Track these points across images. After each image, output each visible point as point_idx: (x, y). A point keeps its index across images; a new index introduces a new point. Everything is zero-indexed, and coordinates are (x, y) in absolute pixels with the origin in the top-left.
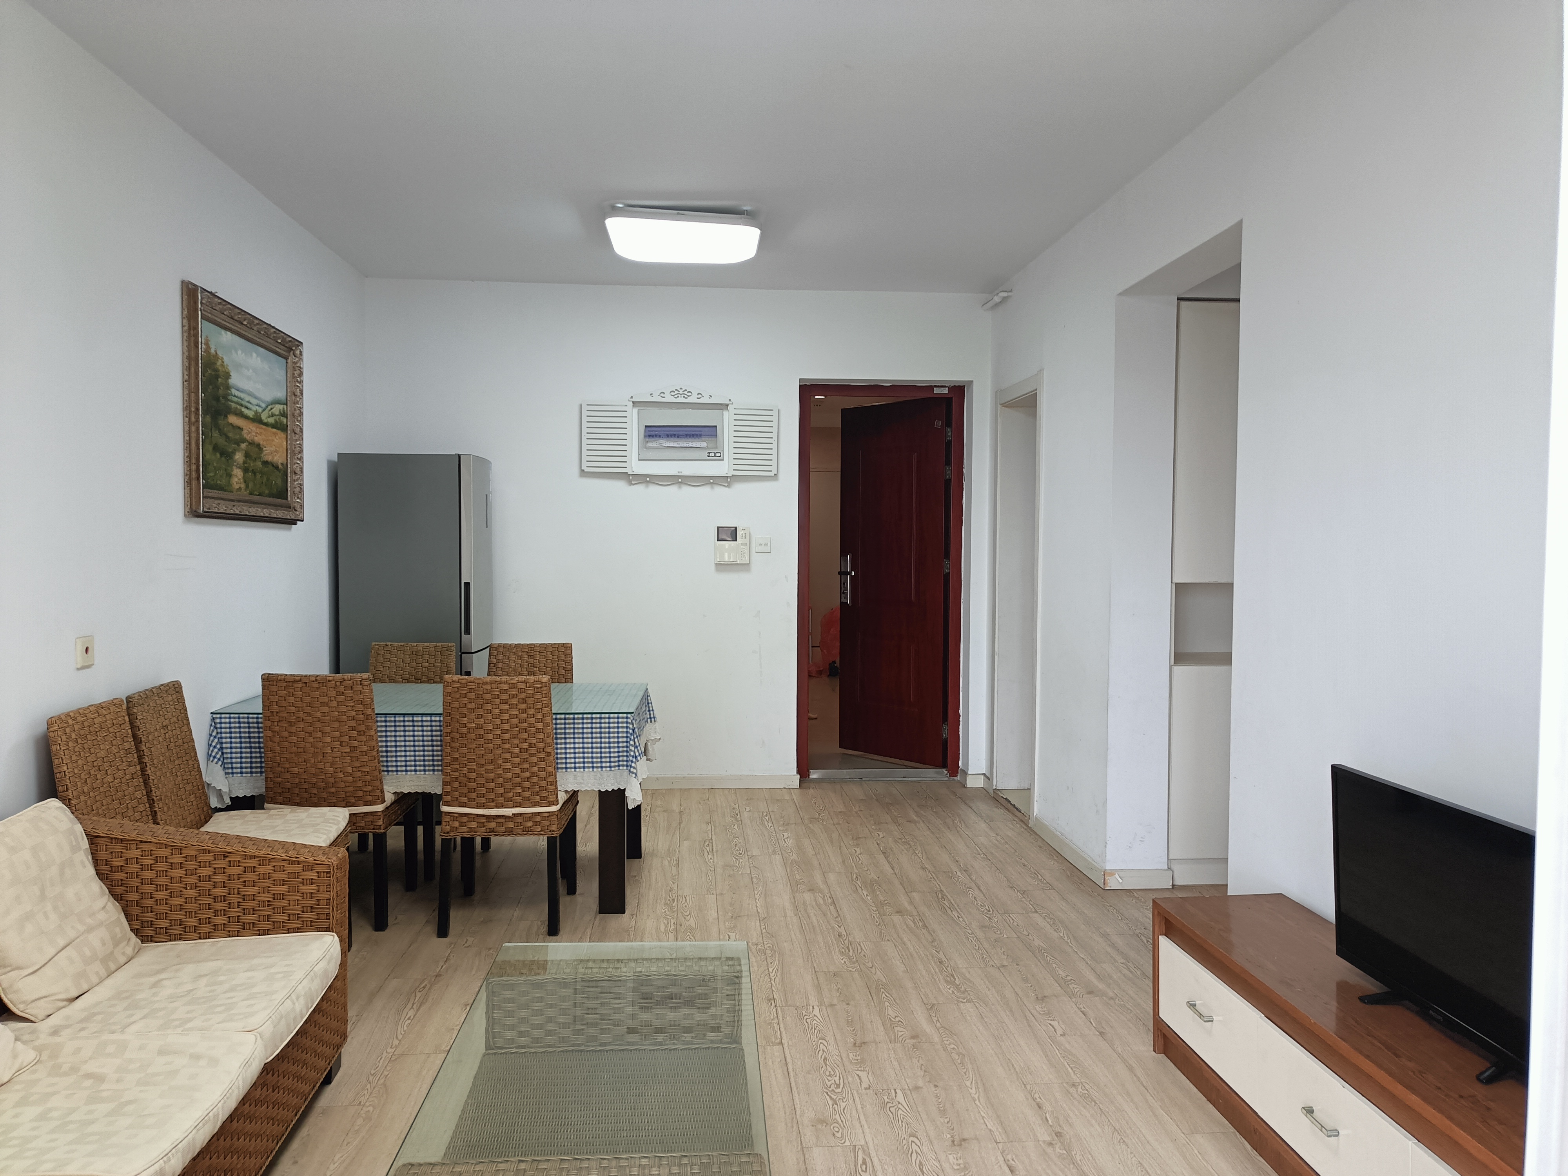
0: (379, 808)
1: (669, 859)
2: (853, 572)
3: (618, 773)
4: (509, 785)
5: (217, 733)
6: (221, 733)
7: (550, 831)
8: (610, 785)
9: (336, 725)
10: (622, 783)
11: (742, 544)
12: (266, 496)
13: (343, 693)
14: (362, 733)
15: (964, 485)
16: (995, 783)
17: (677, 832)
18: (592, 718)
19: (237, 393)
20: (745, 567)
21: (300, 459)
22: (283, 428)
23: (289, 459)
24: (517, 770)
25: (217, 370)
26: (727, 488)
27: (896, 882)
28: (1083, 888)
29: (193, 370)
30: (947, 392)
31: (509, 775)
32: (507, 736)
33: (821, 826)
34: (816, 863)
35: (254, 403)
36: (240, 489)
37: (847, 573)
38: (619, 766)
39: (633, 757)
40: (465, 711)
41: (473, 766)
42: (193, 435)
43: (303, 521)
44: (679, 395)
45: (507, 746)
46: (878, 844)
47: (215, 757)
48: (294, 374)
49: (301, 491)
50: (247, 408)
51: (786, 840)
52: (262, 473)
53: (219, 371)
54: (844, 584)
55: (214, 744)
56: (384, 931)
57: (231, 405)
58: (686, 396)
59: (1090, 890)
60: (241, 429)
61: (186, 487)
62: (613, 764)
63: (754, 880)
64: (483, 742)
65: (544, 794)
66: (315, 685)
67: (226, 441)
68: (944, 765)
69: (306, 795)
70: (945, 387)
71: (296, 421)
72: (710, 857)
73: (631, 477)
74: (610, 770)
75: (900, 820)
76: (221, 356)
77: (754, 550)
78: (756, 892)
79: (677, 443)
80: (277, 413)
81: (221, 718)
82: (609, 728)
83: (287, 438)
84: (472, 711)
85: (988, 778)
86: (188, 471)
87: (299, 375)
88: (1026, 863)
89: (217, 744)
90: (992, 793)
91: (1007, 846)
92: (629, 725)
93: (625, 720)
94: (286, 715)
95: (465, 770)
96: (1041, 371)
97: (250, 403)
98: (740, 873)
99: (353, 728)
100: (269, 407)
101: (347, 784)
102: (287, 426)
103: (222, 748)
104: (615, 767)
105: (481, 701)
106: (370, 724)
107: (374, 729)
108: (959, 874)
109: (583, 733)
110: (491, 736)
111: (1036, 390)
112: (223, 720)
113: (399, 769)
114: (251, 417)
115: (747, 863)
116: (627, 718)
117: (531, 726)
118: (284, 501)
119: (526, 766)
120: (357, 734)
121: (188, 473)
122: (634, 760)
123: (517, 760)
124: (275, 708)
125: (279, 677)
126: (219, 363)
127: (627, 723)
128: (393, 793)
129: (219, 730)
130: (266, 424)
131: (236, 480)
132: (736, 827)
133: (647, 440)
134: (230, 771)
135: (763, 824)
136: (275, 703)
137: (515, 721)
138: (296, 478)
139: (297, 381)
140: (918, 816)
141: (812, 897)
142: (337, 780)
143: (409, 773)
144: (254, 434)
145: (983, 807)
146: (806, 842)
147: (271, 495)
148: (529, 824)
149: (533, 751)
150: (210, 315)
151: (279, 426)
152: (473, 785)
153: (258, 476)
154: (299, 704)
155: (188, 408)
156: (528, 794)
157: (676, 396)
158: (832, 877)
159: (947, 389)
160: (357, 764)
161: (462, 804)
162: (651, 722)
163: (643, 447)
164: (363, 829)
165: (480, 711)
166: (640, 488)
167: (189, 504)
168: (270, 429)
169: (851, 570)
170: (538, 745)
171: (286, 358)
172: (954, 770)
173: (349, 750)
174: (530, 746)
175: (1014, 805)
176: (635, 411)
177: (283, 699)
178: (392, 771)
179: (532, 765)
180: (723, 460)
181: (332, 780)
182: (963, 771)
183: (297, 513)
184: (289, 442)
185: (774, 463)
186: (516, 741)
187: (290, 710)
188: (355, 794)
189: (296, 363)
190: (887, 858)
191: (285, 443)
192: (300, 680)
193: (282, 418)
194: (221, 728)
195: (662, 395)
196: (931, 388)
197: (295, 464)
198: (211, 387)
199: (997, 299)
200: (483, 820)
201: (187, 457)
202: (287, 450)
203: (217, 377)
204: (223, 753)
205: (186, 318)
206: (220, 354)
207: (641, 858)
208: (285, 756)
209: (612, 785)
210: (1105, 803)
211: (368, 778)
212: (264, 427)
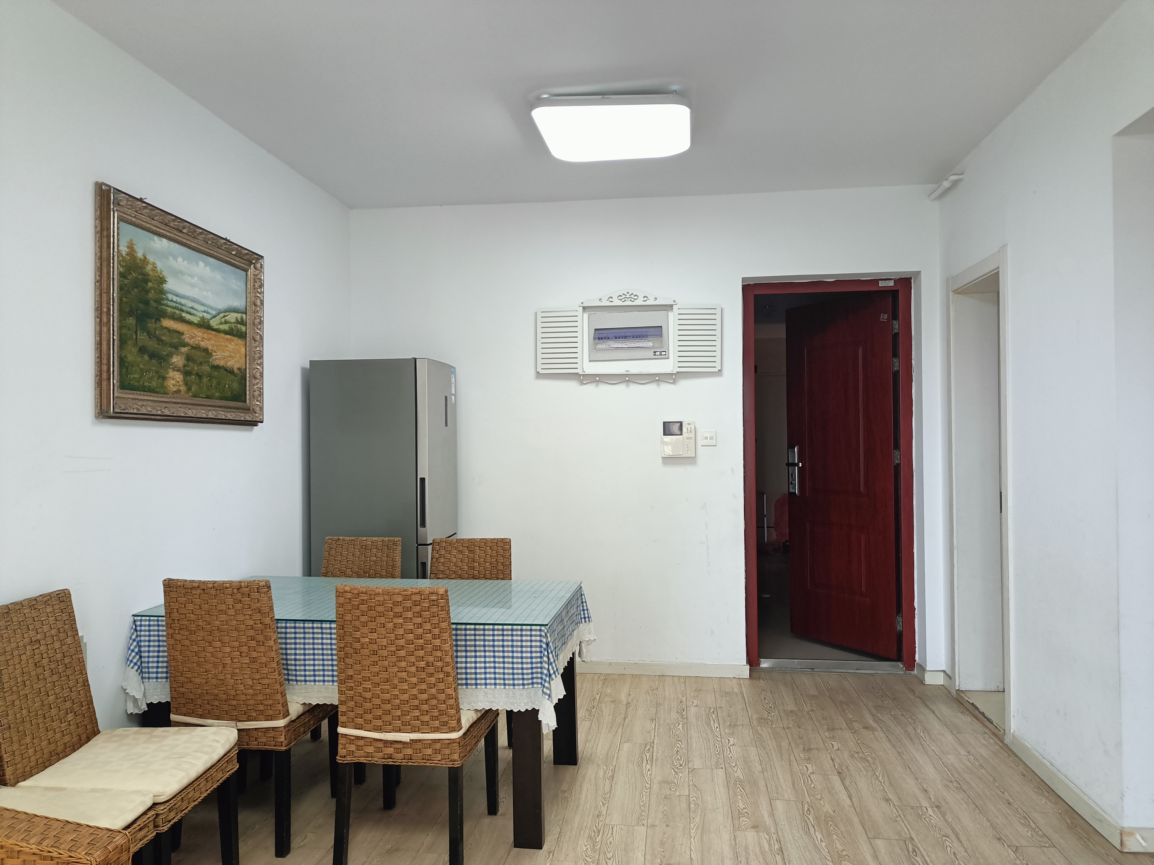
0: (281, 723)
1: (605, 768)
2: (800, 464)
3: (532, 691)
4: (406, 708)
5: (137, 636)
6: (140, 636)
7: (451, 761)
8: (523, 705)
9: (235, 634)
10: (537, 703)
11: (688, 438)
12: (217, 399)
13: (240, 601)
14: (261, 643)
15: (914, 376)
16: (957, 683)
17: (620, 730)
18: (503, 630)
19: (175, 299)
20: (691, 460)
21: (259, 365)
22: (242, 336)
23: (248, 365)
24: (415, 691)
25: (146, 275)
26: (672, 385)
27: (856, 820)
28: (1091, 846)
29: (105, 270)
30: (893, 285)
31: (406, 697)
32: (402, 653)
33: (769, 730)
34: (762, 783)
35: (199, 309)
36: (178, 391)
37: (795, 465)
38: (533, 683)
39: (546, 675)
40: (357, 624)
41: (368, 685)
42: (104, 335)
43: (262, 422)
44: (626, 299)
45: (403, 664)
46: (832, 760)
47: (131, 661)
48: (254, 285)
49: (261, 394)
50: (190, 314)
51: (731, 748)
52: (210, 377)
53: (149, 275)
54: (792, 475)
55: (132, 648)
56: (284, 857)
57: (166, 310)
58: (633, 300)
59: (1102, 851)
60: (180, 333)
61: (96, 388)
62: (526, 682)
63: (692, 806)
64: (377, 659)
65: (444, 718)
66: (213, 592)
67: (159, 344)
68: (899, 659)
69: (208, 707)
70: (891, 279)
71: (256, 329)
72: (648, 767)
73: (582, 377)
74: (524, 688)
75: (856, 725)
76: (153, 261)
77: (700, 442)
78: (692, 826)
79: (624, 344)
80: (233, 320)
81: (141, 620)
82: (522, 641)
83: (246, 345)
84: (365, 624)
85: (949, 677)
86: (98, 371)
87: (259, 287)
88: (1011, 800)
89: (135, 647)
90: (955, 693)
91: (983, 771)
92: (542, 639)
93: (538, 633)
94: (186, 623)
95: (360, 689)
96: (1004, 247)
97: (195, 309)
98: (677, 794)
99: (253, 638)
100: (222, 315)
101: (248, 697)
102: (246, 334)
103: (140, 651)
104: (528, 684)
105: (373, 613)
106: (269, 634)
107: (273, 639)
108: (930, 811)
109: (494, 646)
110: (385, 653)
111: (998, 268)
112: (143, 623)
113: (308, 678)
114: (196, 322)
115: (687, 779)
116: (540, 630)
117: (428, 642)
118: (243, 404)
119: (424, 686)
120: (257, 644)
121: (99, 374)
122: (548, 679)
123: (414, 680)
124: (175, 615)
125: (179, 583)
126: (149, 268)
127: (541, 636)
128: (302, 704)
129: (139, 633)
130: (218, 331)
131: (174, 382)
132: (680, 727)
133: (597, 341)
134: (147, 675)
135: (708, 724)
136: (175, 611)
137: (411, 636)
138: (255, 382)
139: (258, 292)
140: (875, 721)
141: (756, 837)
142: (238, 692)
143: (317, 683)
144: (200, 339)
145: (946, 710)
146: (753, 751)
147: (221, 398)
148: (429, 751)
149: (431, 670)
150: (134, 219)
151: (235, 333)
152: (368, 705)
153: (205, 380)
154: (198, 612)
155: (99, 309)
156: (426, 718)
157: (623, 300)
158: (779, 805)
159: (893, 281)
160: (257, 676)
161: (358, 726)
162: (585, 622)
163: (593, 348)
164: (265, 745)
165: (372, 625)
166: (590, 388)
167: (99, 405)
168: (223, 335)
169: (799, 461)
170: (435, 663)
171: (246, 271)
172: (910, 663)
173: (248, 661)
174: (428, 664)
175: (983, 714)
176: (586, 315)
177: (183, 606)
178: (301, 681)
179: (431, 686)
180: (668, 358)
181: (233, 692)
182: (920, 666)
183: (257, 415)
184: (248, 349)
185: (718, 362)
186: (412, 659)
187: (190, 617)
188: (257, 707)
189: (257, 275)
190: (843, 781)
191: (243, 349)
192: (198, 587)
193: (239, 326)
194: (141, 631)
195: (610, 299)
196: (877, 281)
197: (254, 370)
198: (135, 290)
199: (946, 184)
200: (380, 745)
201: (98, 357)
202: (246, 356)
203: (146, 281)
204: (141, 657)
205: (98, 219)
206: (151, 258)
207: (576, 765)
208: (186, 665)
209: (526, 704)
210: (1119, 745)
211: (268, 691)
212: (214, 333)
